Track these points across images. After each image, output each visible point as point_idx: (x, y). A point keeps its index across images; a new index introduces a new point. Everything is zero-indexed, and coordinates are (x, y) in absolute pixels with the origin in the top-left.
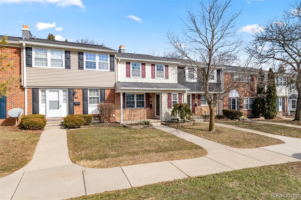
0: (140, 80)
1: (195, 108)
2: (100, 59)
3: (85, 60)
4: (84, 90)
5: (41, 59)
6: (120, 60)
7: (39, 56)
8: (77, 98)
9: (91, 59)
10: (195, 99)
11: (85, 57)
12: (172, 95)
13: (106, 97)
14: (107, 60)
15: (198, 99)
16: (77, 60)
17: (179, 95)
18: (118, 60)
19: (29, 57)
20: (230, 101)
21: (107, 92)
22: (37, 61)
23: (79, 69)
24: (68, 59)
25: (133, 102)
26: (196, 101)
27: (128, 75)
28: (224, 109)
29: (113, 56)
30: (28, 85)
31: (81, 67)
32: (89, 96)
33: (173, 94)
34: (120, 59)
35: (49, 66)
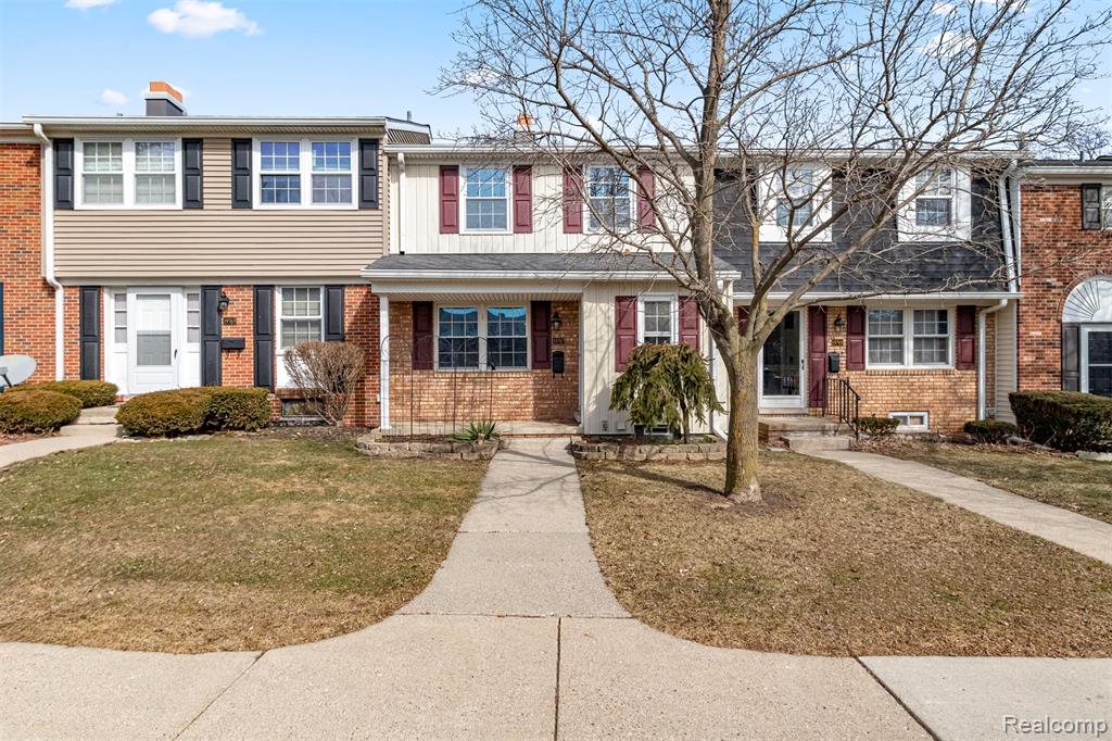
0: (505, 241)
1: (824, 379)
2: (319, 163)
3: (257, 170)
4: (262, 293)
5: (106, 179)
6: (401, 157)
7: (97, 168)
8: (231, 322)
9: (280, 163)
10: (824, 334)
11: (257, 156)
12: (641, 306)
13: (348, 320)
14: (346, 163)
15: (850, 333)
16: (228, 171)
17: (681, 306)
18: (392, 158)
19: (64, 171)
20: (1071, 346)
21: (353, 299)
22: (91, 188)
23: (234, 208)
24: (192, 171)
25: (474, 344)
26: (837, 343)
27: (448, 225)
28: (1024, 387)
29: (375, 143)
30: (59, 275)
31: (241, 200)
32: (279, 316)
33: (646, 303)
34: (401, 151)
35: (129, 202)
